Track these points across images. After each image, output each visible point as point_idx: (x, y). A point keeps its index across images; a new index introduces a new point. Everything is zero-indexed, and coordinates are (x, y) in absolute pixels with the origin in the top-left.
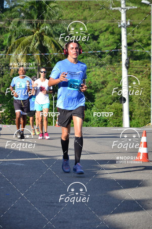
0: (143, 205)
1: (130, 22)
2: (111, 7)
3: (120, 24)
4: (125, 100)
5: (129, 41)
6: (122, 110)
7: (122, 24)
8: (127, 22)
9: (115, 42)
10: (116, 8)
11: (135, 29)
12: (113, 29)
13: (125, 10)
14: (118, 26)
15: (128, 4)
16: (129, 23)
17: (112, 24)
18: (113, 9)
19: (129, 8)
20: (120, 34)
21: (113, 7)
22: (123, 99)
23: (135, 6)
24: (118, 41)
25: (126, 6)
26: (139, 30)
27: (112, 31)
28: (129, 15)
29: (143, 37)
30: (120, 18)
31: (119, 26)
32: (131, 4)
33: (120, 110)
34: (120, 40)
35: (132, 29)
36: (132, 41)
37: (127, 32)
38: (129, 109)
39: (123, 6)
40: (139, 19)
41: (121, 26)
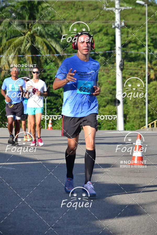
0: (138, 210)
1: (124, 23)
2: (105, 7)
3: (114, 25)
4: (119, 102)
5: (123, 42)
7: (116, 24)
8: (121, 22)
9: (109, 43)
10: (110, 9)
11: (130, 30)
12: (107, 30)
13: (120, 10)
14: (112, 26)
15: (122, 4)
16: (123, 24)
17: (106, 24)
18: (107, 9)
19: (123, 8)
20: (114, 35)
21: (108, 7)
22: (117, 102)
23: (130, 7)
24: (112, 42)
25: (121, 6)
26: (134, 31)
27: (106, 32)
28: (123, 15)
30: (114, 18)
31: (113, 26)
32: (125, 5)
33: (114, 113)
34: (114, 41)
35: (126, 29)
36: (127, 42)
37: (122, 33)
38: (124, 111)
39: (117, 6)
40: (133, 19)
41: (115, 27)
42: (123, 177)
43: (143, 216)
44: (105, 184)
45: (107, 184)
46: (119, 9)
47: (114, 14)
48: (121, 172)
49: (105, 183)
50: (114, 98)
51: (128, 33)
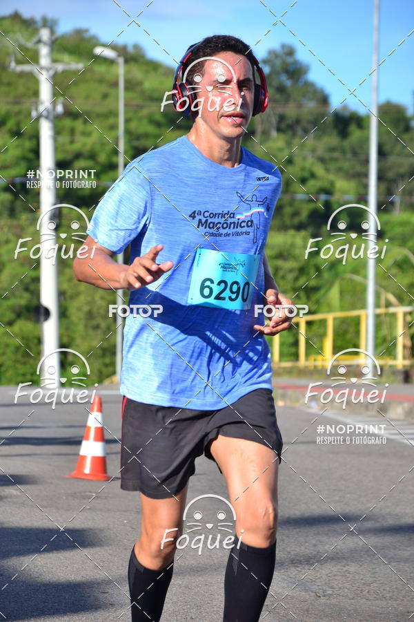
0: (89, 597)
1: (65, 106)
2: (13, 64)
3: (37, 109)
4: (47, 313)
5: (61, 156)
6: (39, 341)
7: (42, 108)
8: (54, 104)
9: (24, 158)
10: (26, 68)
11: (79, 125)
12: (18, 124)
13: (52, 73)
14: (30, 114)
15: (58, 56)
16: (60, 109)
17: (16, 108)
18: (20, 68)
19: (60, 67)
20: (36, 137)
21: (19, 62)
22: (42, 311)
23: (77, 62)
24: (31, 155)
25: (54, 61)
26: (89, 128)
27: (15, 128)
28: (61, 84)
29: (98, 147)
30: (36, 93)
31: (34, 114)
32: (66, 57)
33: (36, 341)
34: (36, 152)
35: (68, 123)
36: (69, 157)
37: (57, 132)
38: (60, 337)
39: (45, 61)
40: (87, 97)
41: (39, 117)
42: (54, 511)
43: (103, 613)
44: (5, 528)
45: (11, 529)
46: (50, 69)
47: (37, 82)
48: (47, 496)
49: (6, 525)
50: (34, 303)
51: (72, 132)
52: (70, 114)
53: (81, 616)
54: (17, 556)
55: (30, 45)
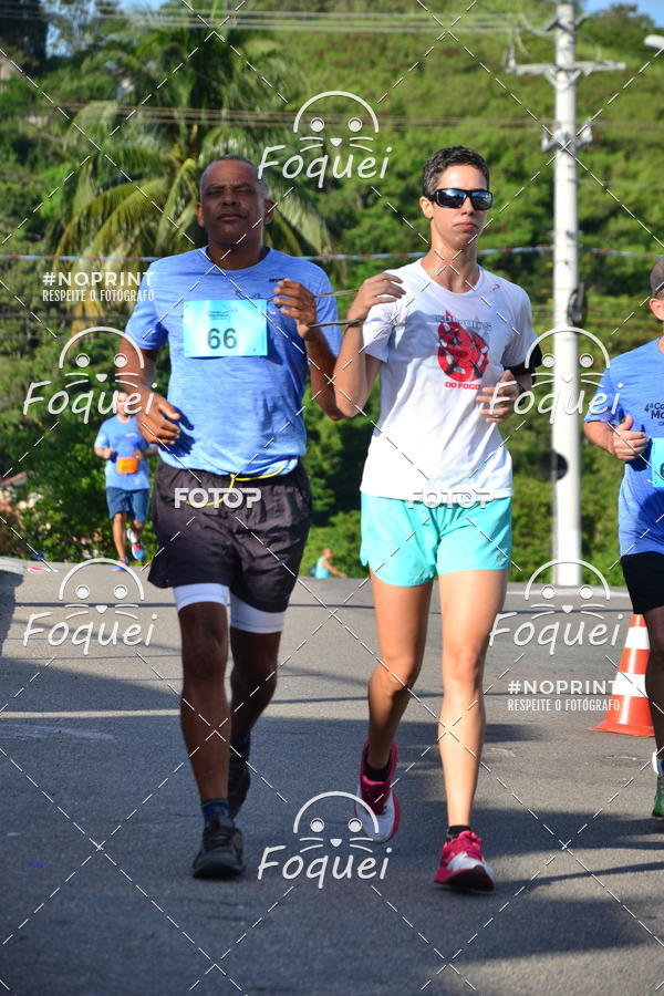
0: (625, 924)
1: (594, 129)
2: (512, 63)
3: (550, 137)
4: (562, 465)
5: (587, 212)
6: (549, 510)
7: (558, 135)
8: (578, 126)
9: (528, 215)
10: (535, 69)
11: (618, 161)
12: (520, 159)
13: (574, 76)
14: (540, 143)
15: (588, 50)
16: (587, 135)
17: (517, 134)
18: (522, 69)
19: (588, 67)
20: (549, 181)
21: (522, 61)
22: (554, 463)
23: (616, 61)
24: (539, 210)
25: (580, 58)
26: (633, 166)
27: (514, 168)
28: (589, 96)
29: (648, 197)
30: (550, 110)
31: (545, 144)
32: (599, 52)
33: (543, 510)
34: (549, 205)
35: (600, 157)
36: (600, 212)
37: (581, 174)
38: (582, 505)
39: (564, 58)
40: (632, 116)
41: (555, 147)
42: (570, 784)
43: (647, 949)
44: (491, 811)
45: (500, 811)
46: (574, 71)
47: (551, 91)
48: (558, 760)
49: (491, 806)
50: (542, 448)
51: (607, 172)
52: (603, 143)
53: (611, 954)
54: (508, 854)
55: (540, 31)
